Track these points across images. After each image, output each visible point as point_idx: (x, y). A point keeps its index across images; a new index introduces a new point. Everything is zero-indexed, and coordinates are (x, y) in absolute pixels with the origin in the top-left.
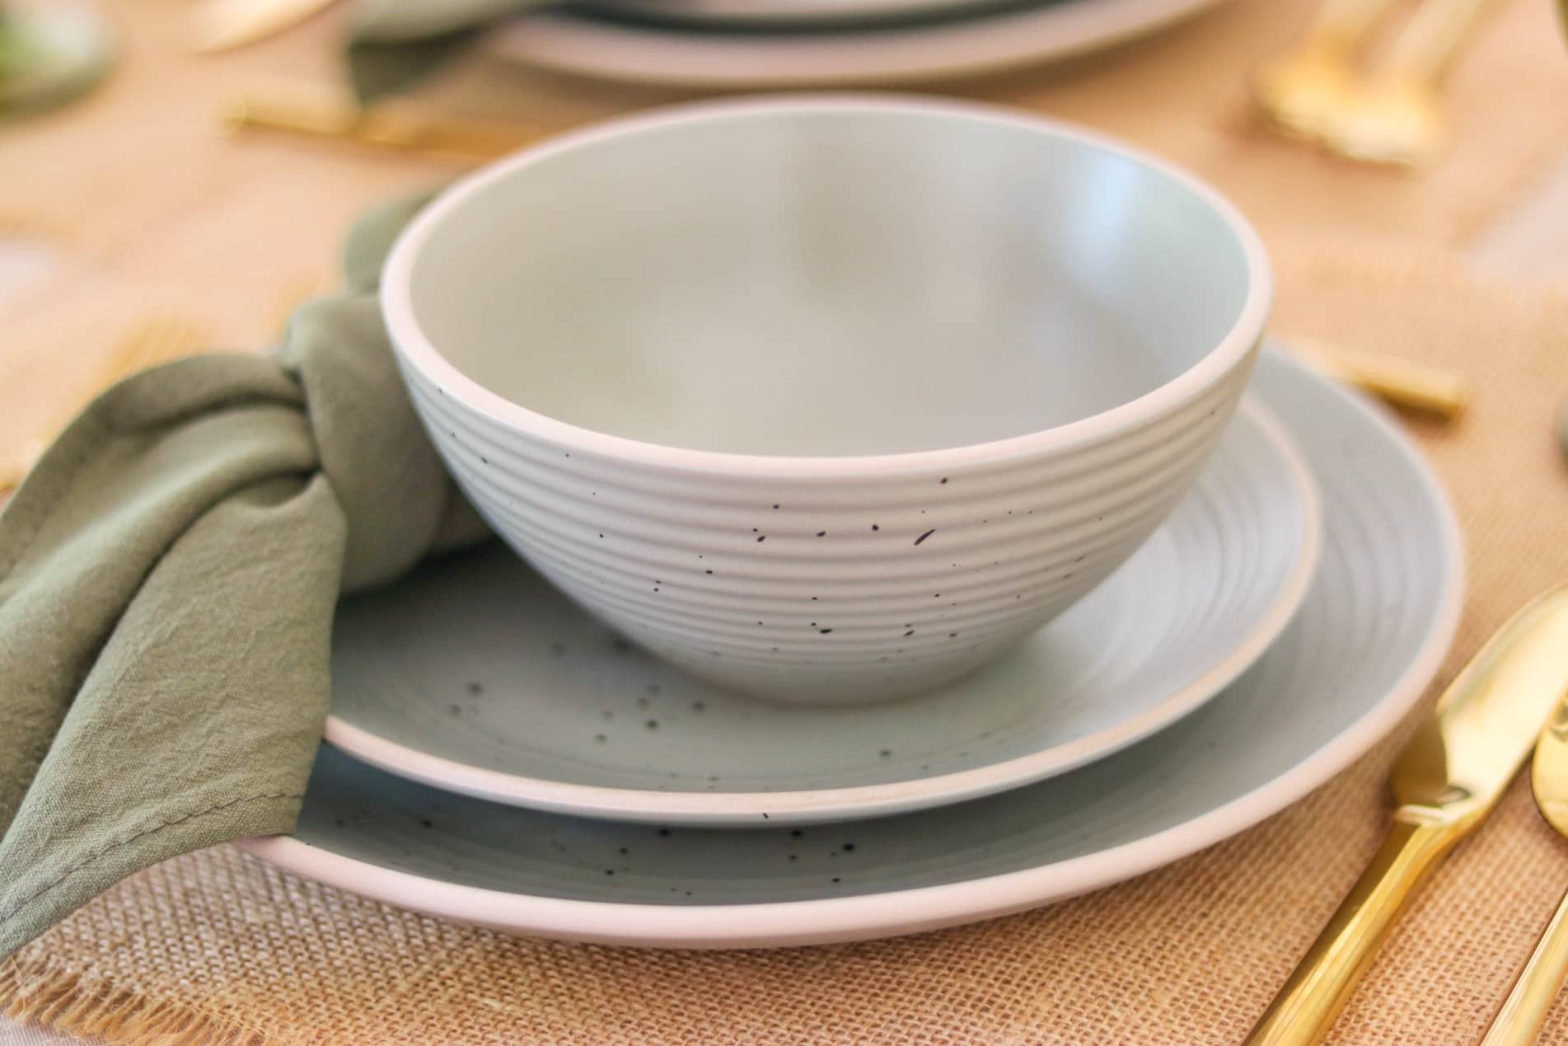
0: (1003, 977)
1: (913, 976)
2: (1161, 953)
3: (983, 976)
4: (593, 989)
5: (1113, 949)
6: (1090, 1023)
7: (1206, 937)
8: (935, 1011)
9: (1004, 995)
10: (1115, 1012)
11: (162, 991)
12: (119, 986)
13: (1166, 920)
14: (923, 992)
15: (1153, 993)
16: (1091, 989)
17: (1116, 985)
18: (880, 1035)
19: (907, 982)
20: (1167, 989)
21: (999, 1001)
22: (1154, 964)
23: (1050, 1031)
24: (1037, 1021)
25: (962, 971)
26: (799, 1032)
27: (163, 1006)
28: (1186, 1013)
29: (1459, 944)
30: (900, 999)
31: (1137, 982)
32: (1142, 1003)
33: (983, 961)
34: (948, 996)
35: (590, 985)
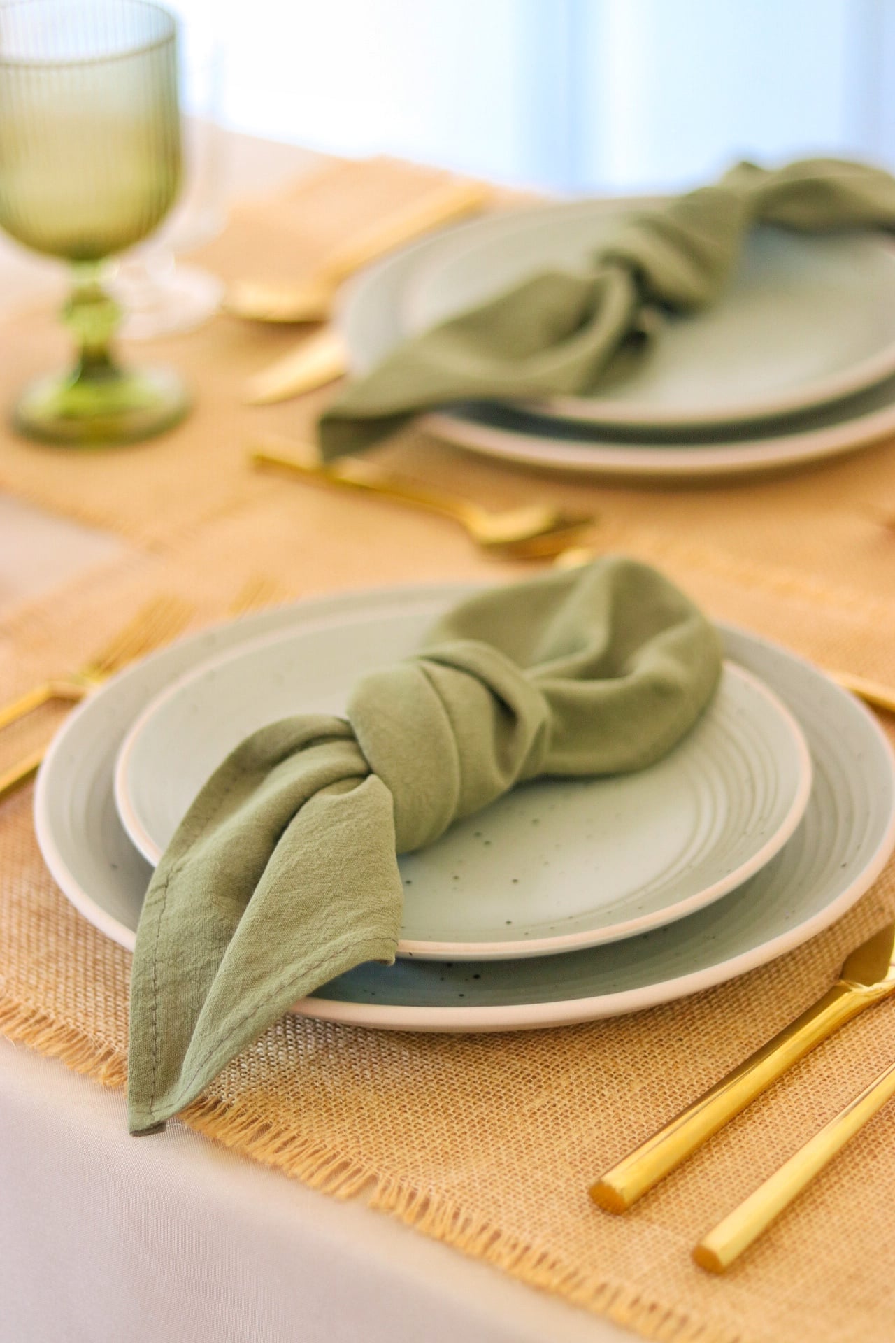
0: (546, 1063)
1: (495, 1057)
2: (645, 1059)
3: (535, 1061)
4: (310, 1044)
5: (617, 1054)
6: (588, 1096)
7: (676, 1054)
8: (501, 1079)
9: (543, 1074)
10: (604, 1092)
11: (65, 1018)
12: (42, 1012)
13: (655, 1040)
14: (497, 1067)
15: (631, 1083)
16: (595, 1076)
17: (611, 1076)
18: (465, 1089)
19: (491, 1060)
20: (641, 1081)
21: (538, 1077)
22: (639, 1066)
23: (563, 1098)
24: (557, 1091)
25: (524, 1057)
26: (420, 1082)
27: (62, 1027)
28: (648, 1097)
29: (826, 1075)
30: (483, 1070)
31: (624, 1075)
32: (623, 1088)
33: (538, 1053)
34: (510, 1071)
35: (309, 1041)
